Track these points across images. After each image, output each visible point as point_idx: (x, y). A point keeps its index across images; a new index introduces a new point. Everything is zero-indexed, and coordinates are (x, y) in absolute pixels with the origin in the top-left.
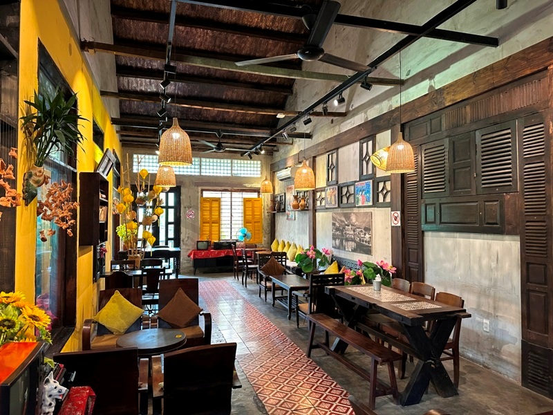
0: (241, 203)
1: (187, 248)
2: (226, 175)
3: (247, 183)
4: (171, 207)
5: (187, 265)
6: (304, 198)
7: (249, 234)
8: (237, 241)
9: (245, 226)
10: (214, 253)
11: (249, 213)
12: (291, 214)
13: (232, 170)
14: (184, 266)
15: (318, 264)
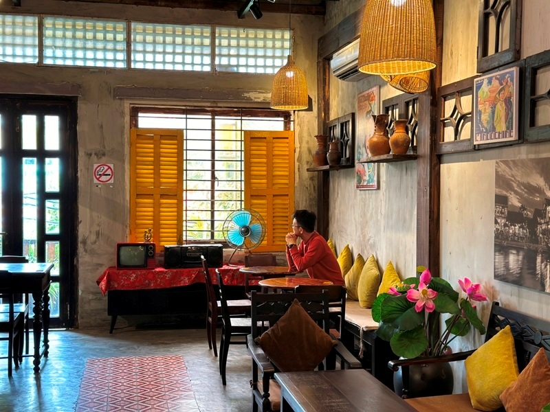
0: (238, 146)
1: (95, 260)
2: (197, 68)
3: (254, 90)
4: (52, 154)
5: (95, 305)
6: (404, 122)
7: (257, 227)
8: (226, 244)
9: (248, 207)
10: (162, 276)
11: (259, 170)
12: (369, 171)
13: (213, 56)
14: (87, 307)
15: (444, 327)
